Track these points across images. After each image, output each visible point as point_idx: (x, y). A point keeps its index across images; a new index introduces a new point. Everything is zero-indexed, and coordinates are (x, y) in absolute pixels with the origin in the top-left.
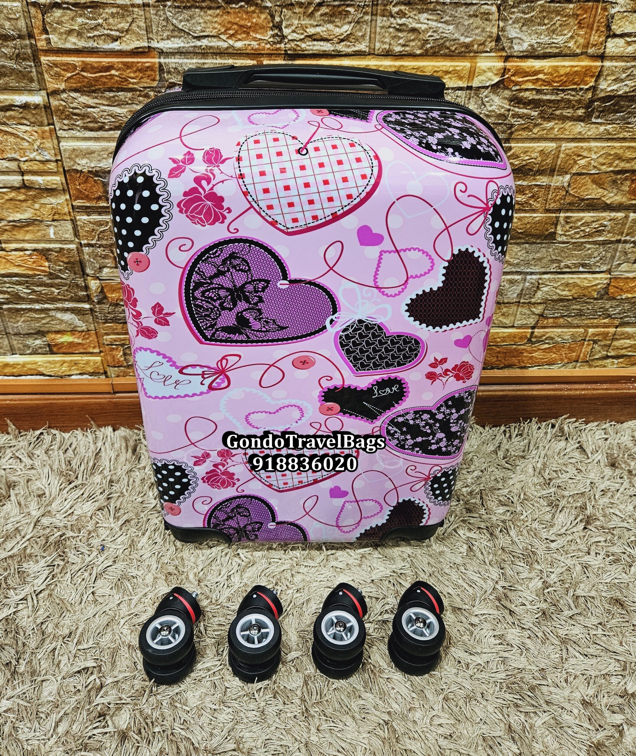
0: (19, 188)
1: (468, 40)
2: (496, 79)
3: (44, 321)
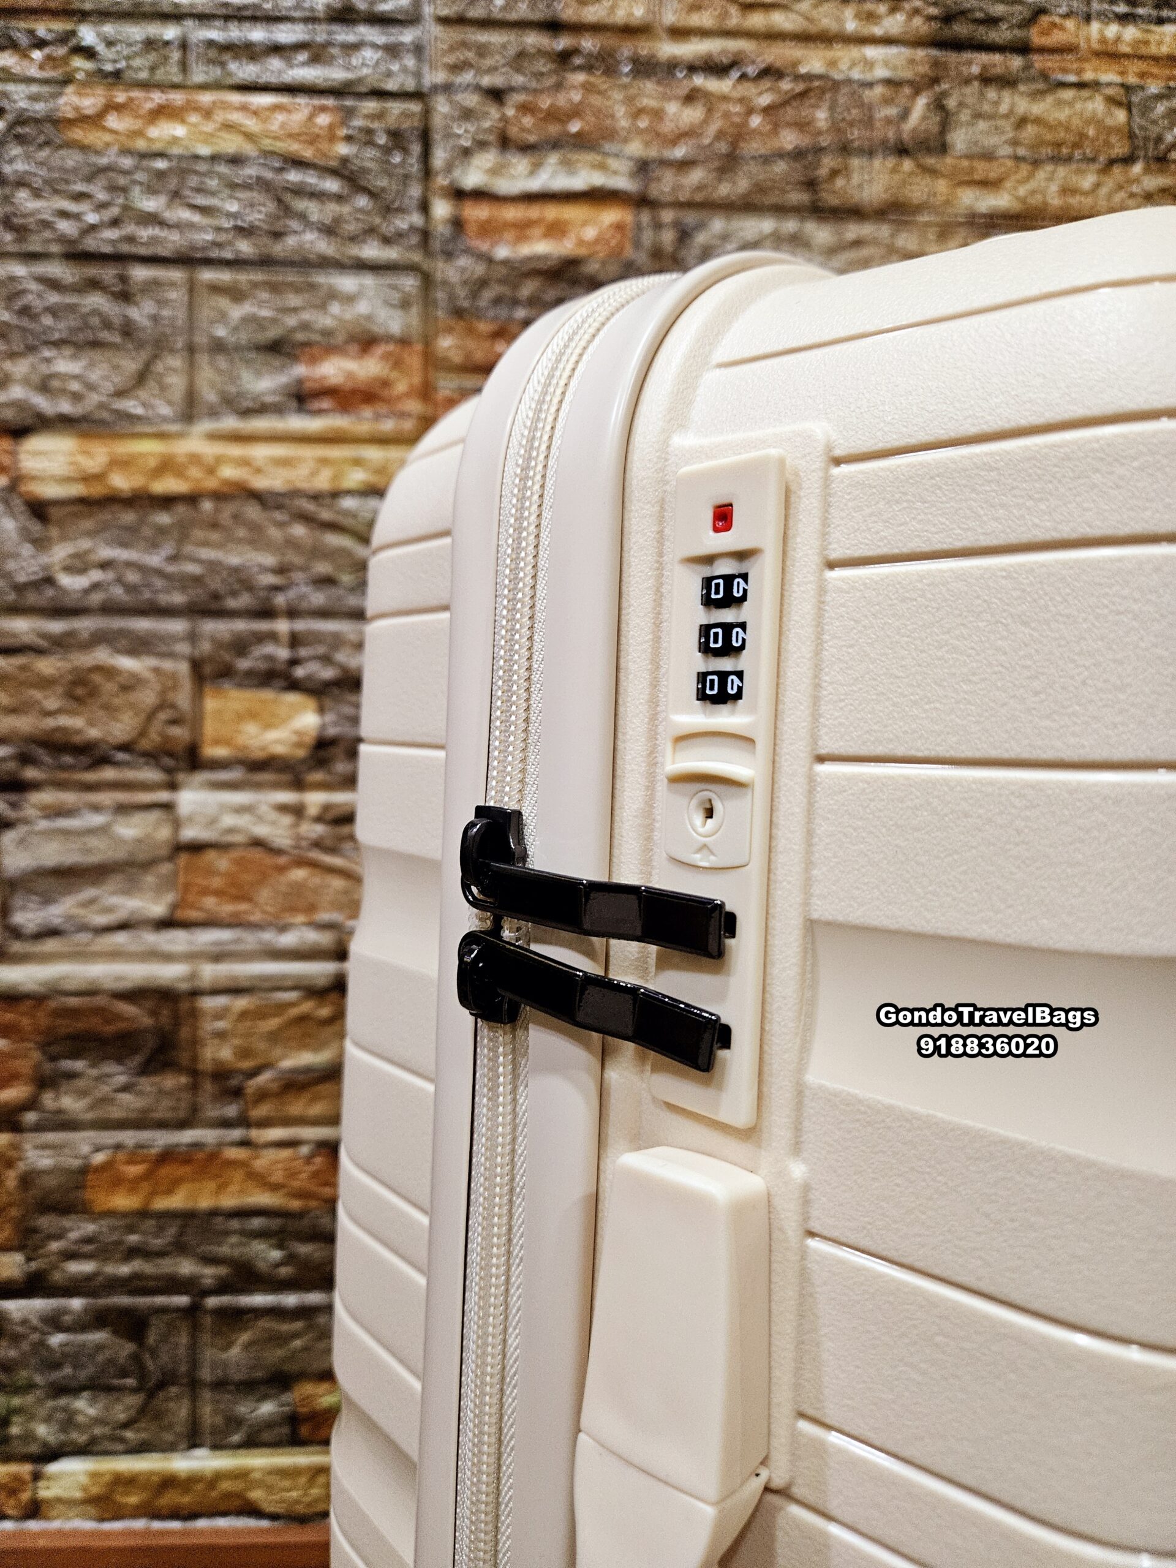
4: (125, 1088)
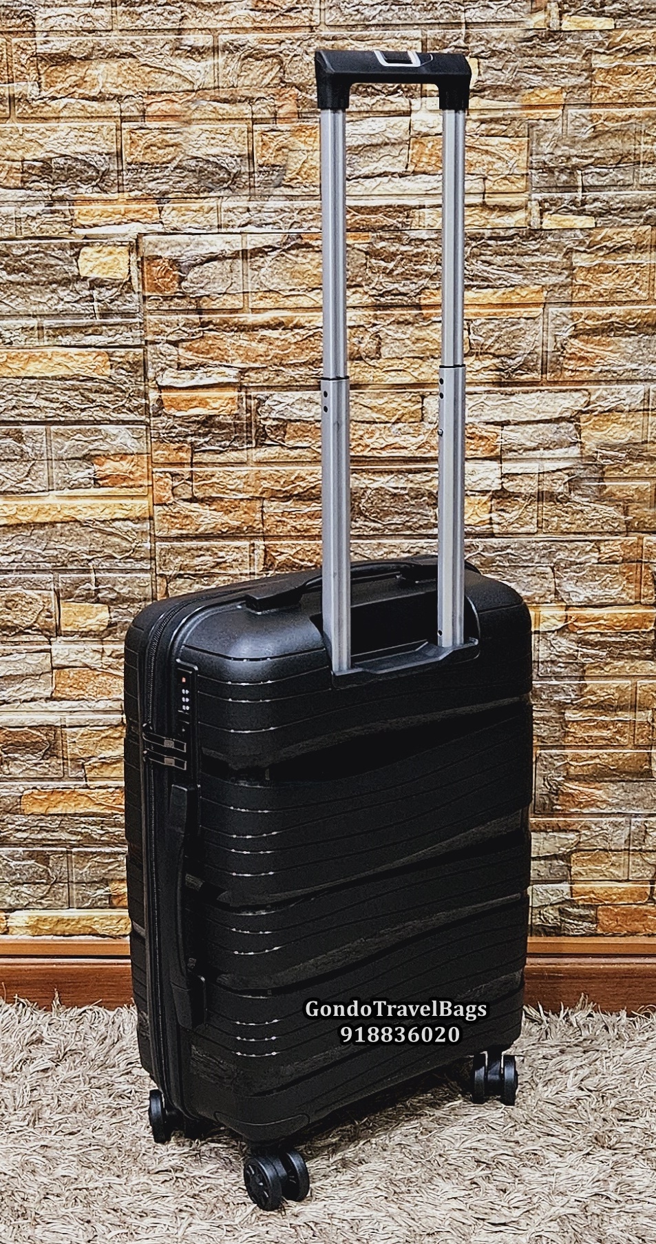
0: (117, 726)
1: (529, 594)
2: (561, 625)
3: (110, 867)
4: (36, 765)
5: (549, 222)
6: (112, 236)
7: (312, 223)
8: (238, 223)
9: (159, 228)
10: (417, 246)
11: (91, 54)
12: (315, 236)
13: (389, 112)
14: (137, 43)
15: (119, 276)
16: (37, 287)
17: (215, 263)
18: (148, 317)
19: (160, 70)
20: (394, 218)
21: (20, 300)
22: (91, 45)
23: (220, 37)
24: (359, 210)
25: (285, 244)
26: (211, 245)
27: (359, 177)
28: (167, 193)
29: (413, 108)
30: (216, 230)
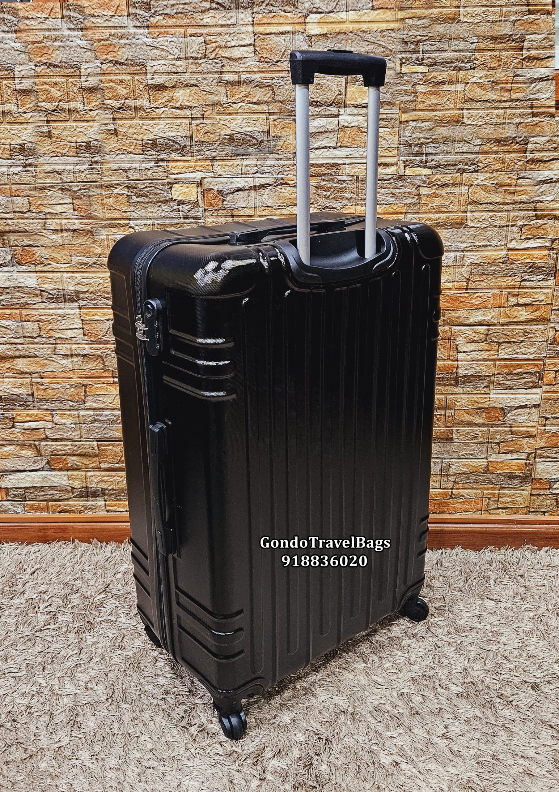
5: (408, 172)
6: (188, 179)
7: (289, 172)
8: (252, 172)
9: (211, 174)
10: (342, 184)
11: (176, 85)
12: (291, 179)
13: (328, 115)
14: (199, 79)
15: (192, 199)
16: (151, 204)
17: (240, 192)
18: (207, 219)
19: (212, 93)
20: (330, 169)
21: (143, 211)
22: (175, 80)
23: (242, 76)
24: (312, 165)
25: (275, 183)
26: (238, 183)
27: (312, 149)
28: (215, 157)
29: (340, 113)
30: (241, 176)
